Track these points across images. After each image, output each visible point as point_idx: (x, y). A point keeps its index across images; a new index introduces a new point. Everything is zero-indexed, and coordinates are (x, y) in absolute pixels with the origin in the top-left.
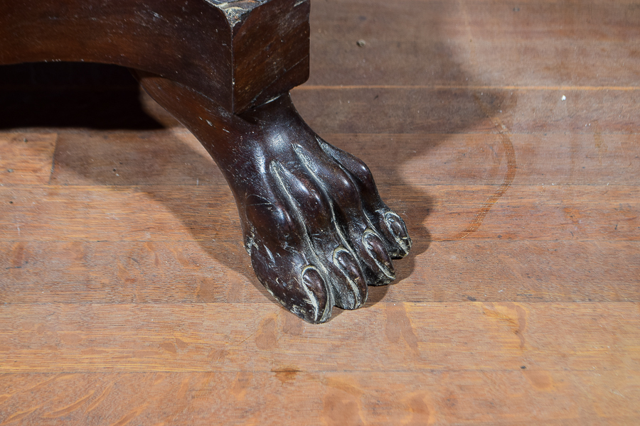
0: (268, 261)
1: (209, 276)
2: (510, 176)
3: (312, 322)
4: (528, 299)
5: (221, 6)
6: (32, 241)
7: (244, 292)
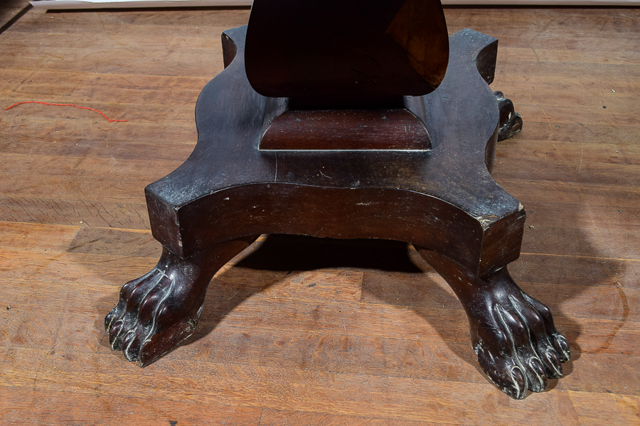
0: (490, 360)
1: (453, 364)
2: (625, 315)
3: (516, 398)
5: (478, 218)
6: (352, 335)
7: (474, 376)
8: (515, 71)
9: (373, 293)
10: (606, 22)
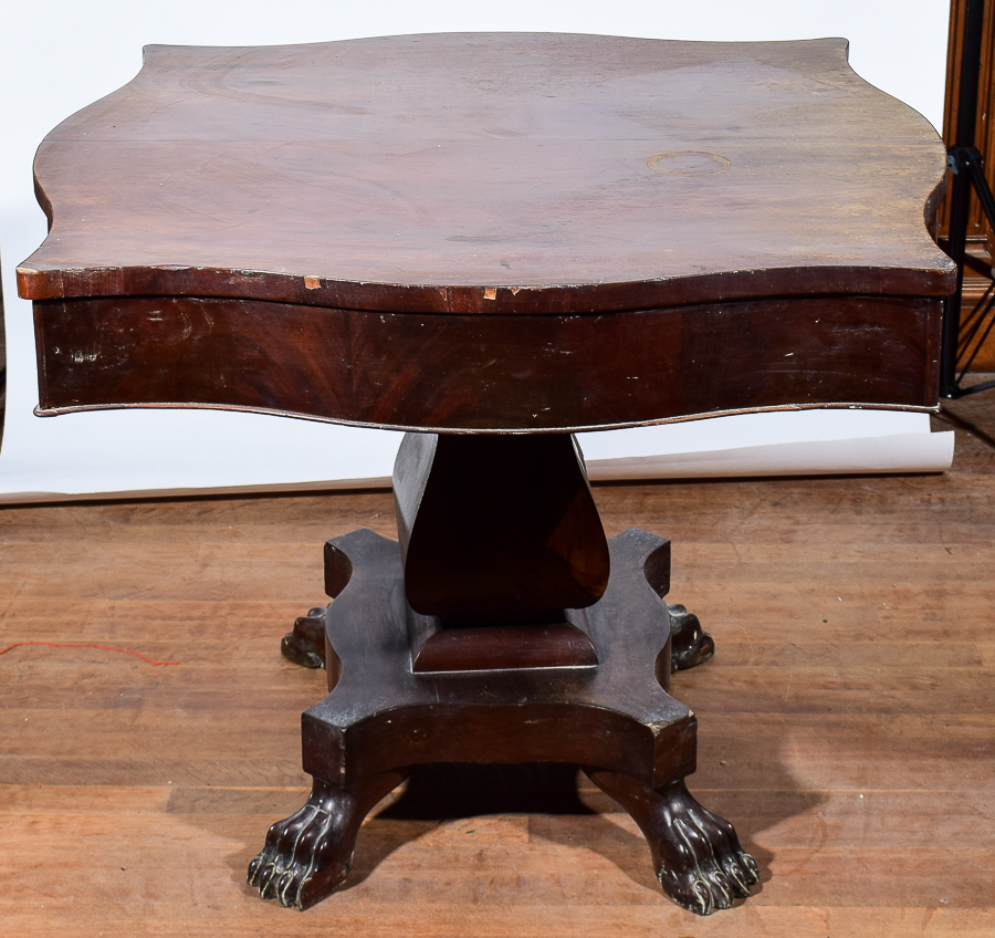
1: (636, 892)
2: (823, 841)
3: (701, 914)
4: (832, 905)
6: (524, 873)
7: (658, 900)
8: (707, 576)
9: (543, 836)
10: (841, 499)
